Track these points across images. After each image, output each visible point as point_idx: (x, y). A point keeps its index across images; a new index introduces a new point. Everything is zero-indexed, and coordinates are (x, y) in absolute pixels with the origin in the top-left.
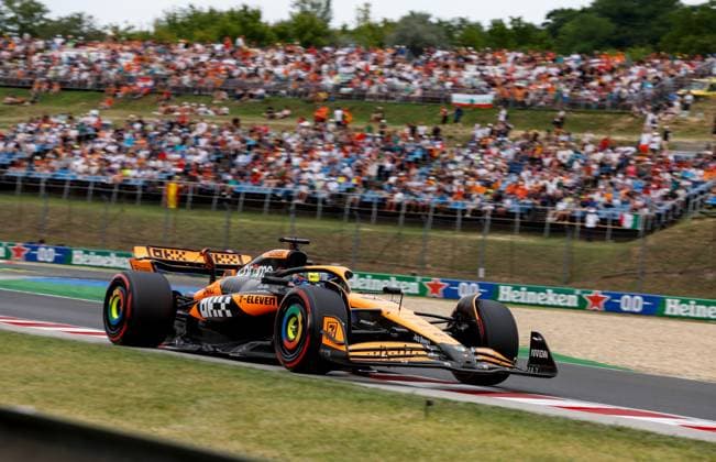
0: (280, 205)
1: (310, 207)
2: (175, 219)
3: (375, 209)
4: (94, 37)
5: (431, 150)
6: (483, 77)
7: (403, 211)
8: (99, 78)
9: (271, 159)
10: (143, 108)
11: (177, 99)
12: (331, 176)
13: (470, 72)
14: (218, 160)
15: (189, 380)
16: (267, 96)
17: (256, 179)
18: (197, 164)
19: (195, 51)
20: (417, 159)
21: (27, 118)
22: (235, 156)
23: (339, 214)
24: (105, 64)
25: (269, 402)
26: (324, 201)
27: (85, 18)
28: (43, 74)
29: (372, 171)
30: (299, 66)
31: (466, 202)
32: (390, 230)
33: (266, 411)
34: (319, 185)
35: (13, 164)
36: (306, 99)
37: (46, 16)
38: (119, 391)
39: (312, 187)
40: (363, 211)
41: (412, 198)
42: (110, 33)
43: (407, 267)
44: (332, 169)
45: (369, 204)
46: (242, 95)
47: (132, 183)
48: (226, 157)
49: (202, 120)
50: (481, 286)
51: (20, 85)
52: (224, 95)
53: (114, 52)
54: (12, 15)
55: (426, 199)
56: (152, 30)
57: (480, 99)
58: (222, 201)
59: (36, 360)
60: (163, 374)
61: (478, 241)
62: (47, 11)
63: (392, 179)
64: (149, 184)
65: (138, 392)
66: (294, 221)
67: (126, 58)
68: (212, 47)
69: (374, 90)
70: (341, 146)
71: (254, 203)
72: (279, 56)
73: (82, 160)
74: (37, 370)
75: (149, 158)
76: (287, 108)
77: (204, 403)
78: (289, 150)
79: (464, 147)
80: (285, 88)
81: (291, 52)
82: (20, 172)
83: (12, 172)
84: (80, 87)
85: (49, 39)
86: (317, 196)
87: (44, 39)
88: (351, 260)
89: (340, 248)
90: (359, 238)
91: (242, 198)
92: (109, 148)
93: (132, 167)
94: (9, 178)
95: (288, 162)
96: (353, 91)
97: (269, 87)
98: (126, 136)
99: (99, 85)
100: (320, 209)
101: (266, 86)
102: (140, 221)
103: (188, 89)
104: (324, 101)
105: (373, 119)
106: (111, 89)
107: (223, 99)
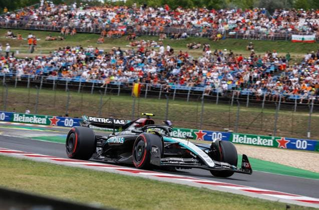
0: (196, 96)
1: (212, 97)
2: (139, 103)
3: (248, 99)
4: (94, 4)
5: (280, 66)
6: (309, 25)
7: (264, 100)
8: (97, 27)
9: (190, 71)
10: (121, 43)
11: (140, 38)
12: (224, 80)
13: (302, 23)
14: (161, 72)
15: (153, 192)
16: (188, 36)
17: (182, 82)
18: (151, 74)
19: (149, 11)
20: (271, 72)
21: (58, 48)
22: (171, 69)
23: (229, 101)
24: (100, 19)
26: (220, 94)
28: (67, 24)
29: (246, 78)
30: (206, 20)
31: (300, 95)
32: (257, 111)
34: (216, 85)
35: (51, 73)
36: (209, 38)
38: (117, 197)
39: (213, 86)
40: (242, 100)
41: (269, 93)
43: (266, 131)
44: (223, 77)
45: (245, 96)
47: (115, 83)
48: (166, 70)
49: (153, 50)
50: (308, 142)
51: (54, 30)
52: (165, 36)
53: (105, 11)
55: (276, 93)
57: (307, 38)
58: (163, 94)
59: (71, 180)
60: (139, 188)
61: (307, 117)
63: (258, 82)
64: (124, 84)
66: (203, 106)
67: (112, 15)
68: (158, 10)
69: (247, 33)
70: (229, 64)
71: (181, 95)
72: (194, 14)
73: (88, 71)
74: (72, 185)
75: (125, 69)
76: (199, 43)
78: (201, 66)
79: (299, 64)
80: (198, 32)
81: (201, 12)
82: (54, 78)
83: (50, 77)
84: (87, 31)
85: (70, 5)
86: (216, 91)
87: (67, 5)
88: (235, 127)
89: (229, 120)
90: (239, 114)
91: (175, 92)
92: (103, 65)
93: (115, 75)
94: (48, 81)
95: (200, 73)
96: (236, 34)
97: (190, 32)
98: (112, 58)
99: (97, 30)
100: (218, 99)
101: (188, 31)
102: (119, 104)
103: (145, 32)
104: (220, 39)
105: (247, 49)
106: (103, 33)
107: (164, 38)
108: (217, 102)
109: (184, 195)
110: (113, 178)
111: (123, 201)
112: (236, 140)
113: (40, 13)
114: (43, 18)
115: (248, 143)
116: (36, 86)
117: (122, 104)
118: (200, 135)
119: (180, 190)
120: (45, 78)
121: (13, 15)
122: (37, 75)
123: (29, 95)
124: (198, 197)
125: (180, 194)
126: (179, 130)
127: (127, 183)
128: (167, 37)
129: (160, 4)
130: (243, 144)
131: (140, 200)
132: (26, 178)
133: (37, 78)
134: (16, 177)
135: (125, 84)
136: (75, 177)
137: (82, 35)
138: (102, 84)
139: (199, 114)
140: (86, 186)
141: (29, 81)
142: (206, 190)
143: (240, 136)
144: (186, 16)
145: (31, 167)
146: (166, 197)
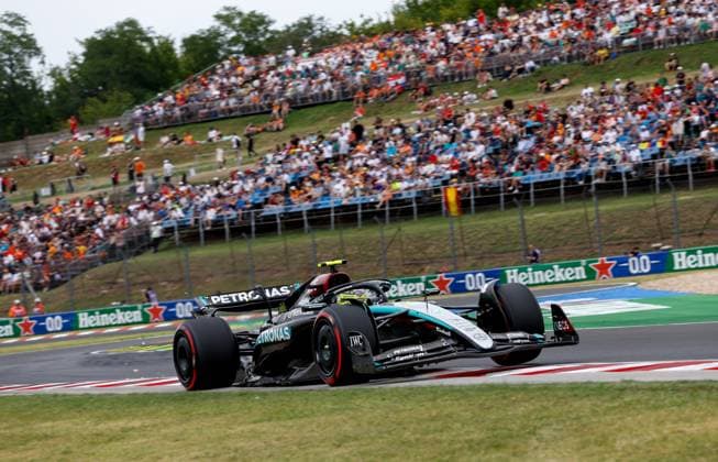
0: (576, 189)
1: (613, 184)
2: (461, 228)
3: (690, 172)
4: (330, 41)
8: (343, 86)
9: (556, 139)
10: (400, 109)
12: (630, 143)
14: (496, 152)
15: (521, 410)
16: (538, 67)
17: (544, 165)
18: (473, 161)
21: (274, 147)
22: (515, 143)
23: (651, 186)
25: (620, 419)
26: (628, 175)
27: (314, 22)
28: (281, 93)
29: (678, 128)
30: (567, 25)
33: (620, 430)
34: (618, 157)
35: (267, 201)
36: (584, 62)
37: (271, 28)
38: (445, 436)
39: (611, 161)
40: (676, 178)
42: (346, 32)
44: (633, 139)
45: (683, 168)
46: (510, 72)
47: (405, 196)
48: (506, 146)
49: (468, 110)
51: (258, 111)
52: (488, 76)
53: (355, 53)
54: (233, 34)
56: (392, 19)
58: (509, 198)
60: (488, 409)
62: (270, 22)
63: (704, 134)
64: (423, 194)
65: (468, 433)
66: (597, 205)
67: (370, 57)
68: (465, 25)
69: (661, 35)
70: (636, 108)
71: (547, 193)
73: (343, 182)
74: (348, 428)
75: (419, 162)
76: (564, 76)
77: (545, 433)
78: (576, 123)
80: (558, 54)
81: (555, 11)
82: (276, 209)
83: (269, 210)
84: (325, 100)
85: (280, 53)
86: (618, 170)
87: (274, 54)
88: (674, 237)
89: (658, 224)
90: (679, 209)
91: (532, 190)
92: (370, 162)
93: (399, 178)
94: (267, 218)
95: (578, 138)
96: (637, 42)
97: (538, 57)
98: (387, 145)
99: (345, 94)
100: (625, 185)
101: (534, 56)
102: (421, 238)
103: (446, 77)
104: (607, 58)
105: (668, 68)
106: (360, 95)
107: (488, 81)
108: (625, 193)
109: (585, 405)
110: (431, 396)
111: (460, 442)
112: (680, 263)
113: (222, 84)
114: (230, 92)
115: (707, 264)
116: (244, 235)
117: (427, 235)
118: (603, 268)
119: (576, 395)
120: (257, 213)
121: (169, 99)
122: (240, 212)
123: (232, 256)
124: (616, 404)
125: (577, 404)
126: (556, 267)
127: (462, 402)
128: (494, 77)
129: (465, 13)
130: (697, 268)
131: (495, 433)
132: (252, 430)
133: (243, 218)
134: (233, 432)
135: (424, 192)
136: (351, 409)
137: (317, 109)
138: (378, 203)
139: (592, 224)
140: (379, 424)
141: (226, 227)
142: (633, 384)
143: (689, 253)
144: (526, 24)
145: (260, 406)
146: (548, 417)
